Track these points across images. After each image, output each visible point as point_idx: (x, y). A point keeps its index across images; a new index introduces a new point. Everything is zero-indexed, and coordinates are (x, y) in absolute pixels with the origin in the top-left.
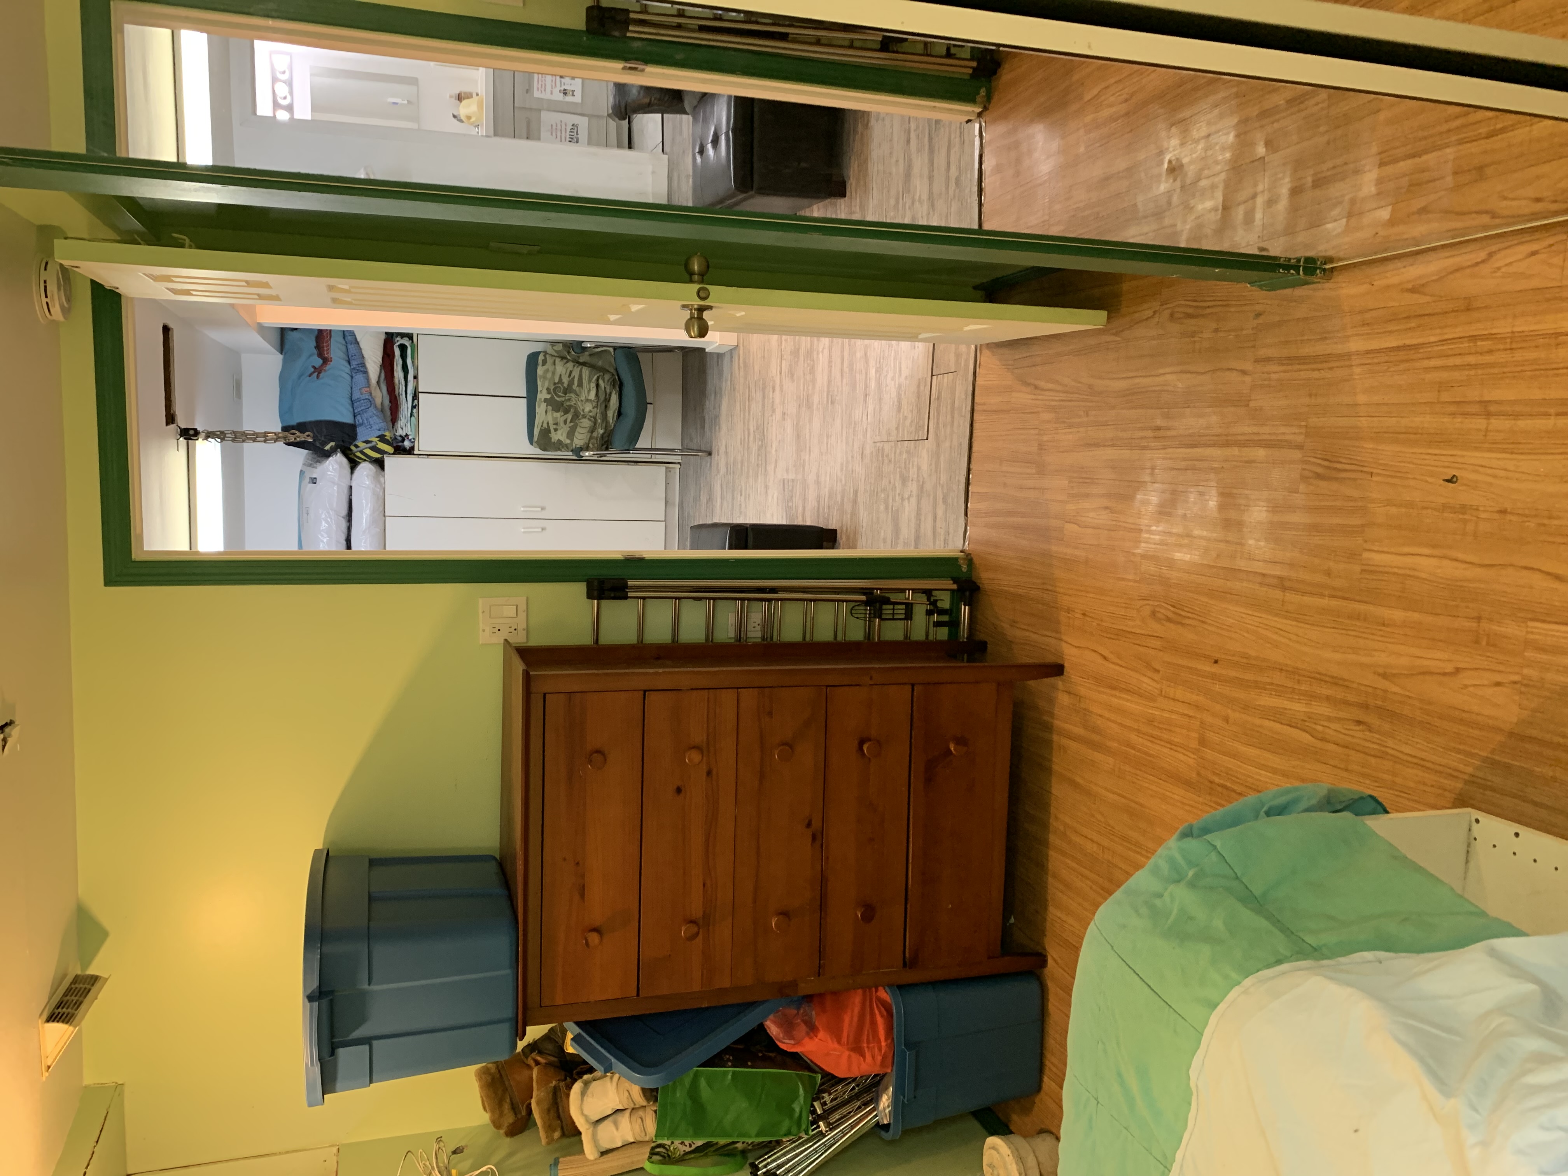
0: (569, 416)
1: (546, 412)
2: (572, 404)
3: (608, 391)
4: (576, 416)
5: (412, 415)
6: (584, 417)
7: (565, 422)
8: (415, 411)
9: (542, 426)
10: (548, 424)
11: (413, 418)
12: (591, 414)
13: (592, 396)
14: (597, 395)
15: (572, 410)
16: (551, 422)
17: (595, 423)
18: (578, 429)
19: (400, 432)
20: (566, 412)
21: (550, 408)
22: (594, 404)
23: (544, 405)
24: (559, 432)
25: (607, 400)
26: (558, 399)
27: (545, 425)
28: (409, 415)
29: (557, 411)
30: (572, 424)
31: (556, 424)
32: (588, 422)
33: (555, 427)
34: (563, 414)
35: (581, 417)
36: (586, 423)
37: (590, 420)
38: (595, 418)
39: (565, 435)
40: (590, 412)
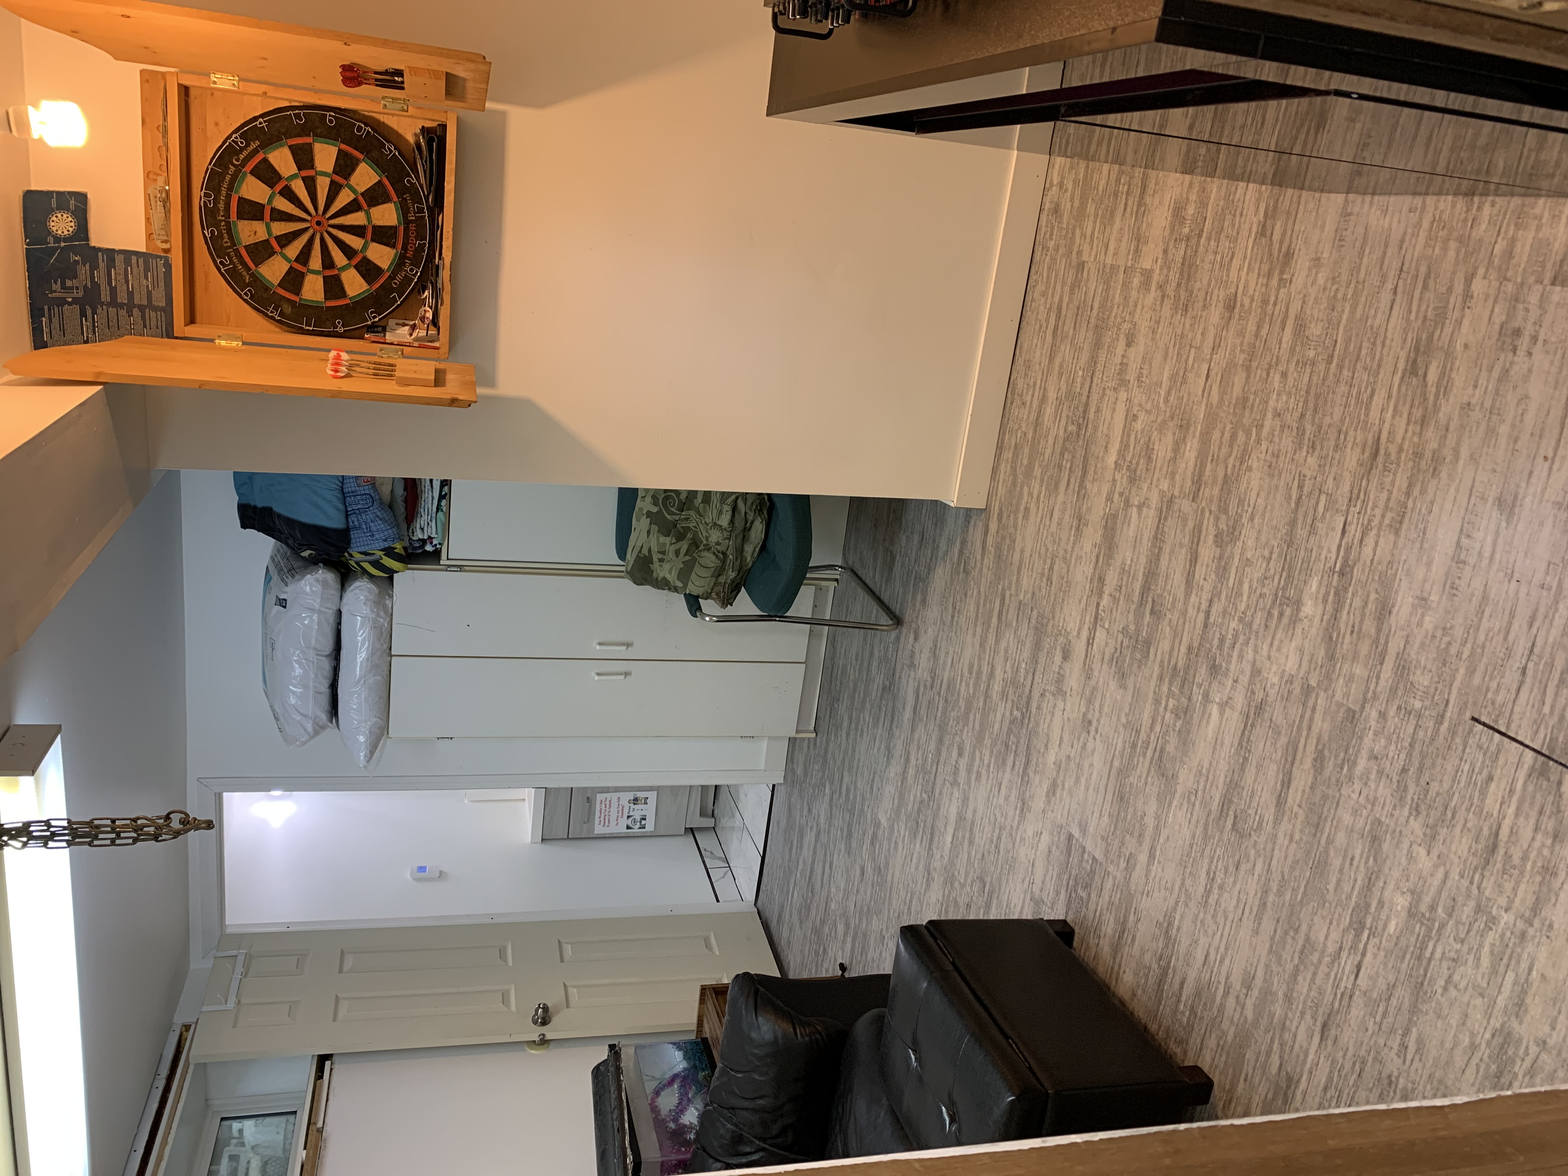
0: (684, 546)
1: (649, 532)
2: (690, 525)
3: (750, 518)
4: (695, 544)
5: (438, 509)
6: (708, 548)
7: (677, 553)
8: (444, 502)
9: (640, 552)
10: (650, 550)
11: (440, 514)
12: (719, 547)
13: (725, 521)
14: (732, 522)
15: (690, 536)
16: (655, 549)
17: (724, 562)
18: (697, 569)
19: (419, 535)
20: (680, 537)
21: (655, 528)
22: (726, 534)
23: (645, 522)
24: (667, 566)
25: (746, 530)
26: (669, 517)
27: (645, 551)
28: (435, 509)
29: (667, 535)
30: (688, 558)
31: (663, 553)
32: (713, 557)
33: (660, 556)
34: (674, 540)
35: (702, 547)
36: (709, 560)
37: (717, 556)
38: (724, 554)
39: (675, 574)
40: (718, 544)
